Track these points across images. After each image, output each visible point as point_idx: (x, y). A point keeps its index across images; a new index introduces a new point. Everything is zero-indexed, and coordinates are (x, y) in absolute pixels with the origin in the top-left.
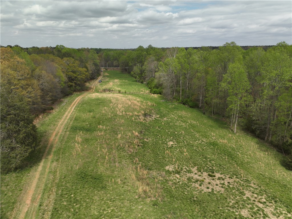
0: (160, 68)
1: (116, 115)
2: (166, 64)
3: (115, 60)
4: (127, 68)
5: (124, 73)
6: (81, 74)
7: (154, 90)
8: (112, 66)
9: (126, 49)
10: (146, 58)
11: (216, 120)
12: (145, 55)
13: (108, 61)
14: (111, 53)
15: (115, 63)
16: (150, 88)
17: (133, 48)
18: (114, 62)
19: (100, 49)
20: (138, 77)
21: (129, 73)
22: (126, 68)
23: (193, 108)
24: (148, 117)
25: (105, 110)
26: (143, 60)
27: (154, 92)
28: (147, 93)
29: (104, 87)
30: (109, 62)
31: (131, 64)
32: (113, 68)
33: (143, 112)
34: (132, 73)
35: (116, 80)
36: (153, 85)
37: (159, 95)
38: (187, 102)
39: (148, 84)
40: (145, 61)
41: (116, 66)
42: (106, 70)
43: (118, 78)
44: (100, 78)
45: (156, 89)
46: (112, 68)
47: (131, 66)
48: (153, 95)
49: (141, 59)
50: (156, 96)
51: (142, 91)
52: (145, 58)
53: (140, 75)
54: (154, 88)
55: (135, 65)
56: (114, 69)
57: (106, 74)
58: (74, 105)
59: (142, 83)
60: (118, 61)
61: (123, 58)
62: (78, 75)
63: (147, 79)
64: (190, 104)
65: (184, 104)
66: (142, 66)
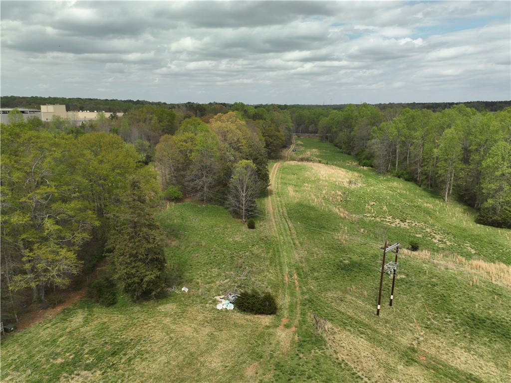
0: (374, 135)
1: (319, 179)
2: (380, 129)
3: (312, 123)
4: (329, 135)
5: (324, 142)
6: (277, 139)
7: (364, 161)
8: (306, 132)
9: (325, 106)
10: (357, 122)
11: (431, 192)
12: (356, 117)
13: (300, 125)
14: (306, 113)
15: (311, 128)
16: (359, 160)
17: (338, 104)
18: (311, 126)
19: (285, 105)
20: (344, 146)
21: (332, 141)
22: (327, 135)
23: (409, 181)
24: (353, 185)
25: (307, 174)
26: (353, 123)
27: (364, 163)
28: (354, 165)
29: (301, 156)
30: (303, 126)
31: (334, 130)
32: (308, 134)
33: (348, 180)
34: (336, 141)
35: (314, 150)
36: (364, 156)
37: (370, 168)
38: (402, 174)
39: (357, 155)
40: (355, 126)
41: (312, 132)
42: (299, 137)
43: (316, 148)
44: (293, 147)
45: (367, 161)
46: (306, 134)
47: (336, 132)
48: (362, 167)
49: (351, 123)
50: (365, 168)
51: (349, 163)
52: (355, 122)
53: (347, 144)
54: (364, 159)
55: (341, 130)
56: (309, 136)
57: (299, 142)
58: (275, 169)
59: (349, 154)
60: (316, 125)
61: (324, 121)
62: (274, 140)
63: (355, 149)
64: (406, 176)
65: (399, 177)
66: (350, 132)
